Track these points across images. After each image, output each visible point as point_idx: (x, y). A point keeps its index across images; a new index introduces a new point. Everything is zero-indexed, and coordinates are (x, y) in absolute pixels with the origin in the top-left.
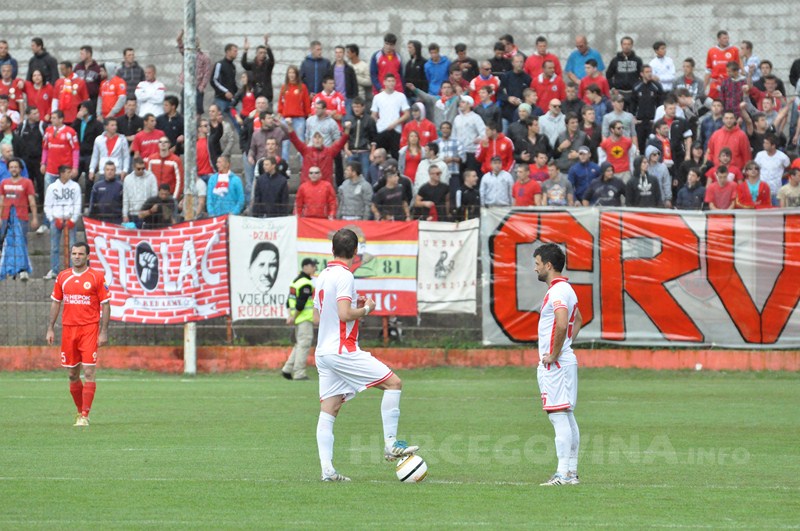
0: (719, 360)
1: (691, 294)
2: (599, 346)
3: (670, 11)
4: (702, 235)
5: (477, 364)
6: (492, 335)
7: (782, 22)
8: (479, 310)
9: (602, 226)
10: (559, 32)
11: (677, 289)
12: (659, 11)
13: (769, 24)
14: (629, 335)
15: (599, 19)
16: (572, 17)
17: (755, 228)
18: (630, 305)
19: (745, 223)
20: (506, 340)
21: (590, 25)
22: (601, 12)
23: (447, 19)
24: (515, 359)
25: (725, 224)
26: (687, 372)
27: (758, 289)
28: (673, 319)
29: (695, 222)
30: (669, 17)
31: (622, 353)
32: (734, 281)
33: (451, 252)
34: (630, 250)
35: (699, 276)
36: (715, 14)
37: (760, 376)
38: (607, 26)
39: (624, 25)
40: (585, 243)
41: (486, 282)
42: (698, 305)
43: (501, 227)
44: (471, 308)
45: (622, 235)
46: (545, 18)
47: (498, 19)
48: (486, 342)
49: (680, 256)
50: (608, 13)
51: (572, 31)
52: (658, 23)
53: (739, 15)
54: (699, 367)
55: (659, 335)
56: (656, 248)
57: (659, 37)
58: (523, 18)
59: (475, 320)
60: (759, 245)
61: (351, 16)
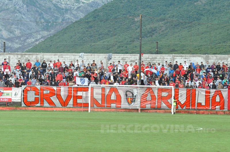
0: (58, 109)
1: (54, 99)
2: (40, 107)
3: (52, 56)
4: (56, 90)
5: (21, 109)
6: (23, 105)
7: (69, 58)
8: (21, 101)
9: (40, 88)
10: (35, 59)
11: (52, 98)
12: (50, 56)
13: (67, 59)
14: (44, 105)
15: (41, 57)
16: (37, 57)
17: (64, 89)
18: (45, 100)
19: (62, 88)
20: (25, 106)
21: (39, 58)
22: (41, 56)
23: (17, 57)
24: (27, 108)
25: (59, 88)
26: (53, 111)
27: (64, 98)
28: (51, 103)
29: (55, 88)
30: (52, 57)
31: (43, 108)
32: (61, 97)
33: (17, 92)
34: (45, 92)
35: (55, 96)
36: (58, 57)
37: (64, 111)
38: (42, 58)
39: (45, 58)
40: (38, 91)
41: (22, 97)
42: (55, 101)
43: (25, 88)
44: (20, 101)
45: (44, 90)
46: (33, 57)
47: (25, 57)
48: (22, 106)
49: (52, 93)
50: (42, 56)
51: (37, 59)
52: (50, 58)
53: (62, 57)
54: (55, 110)
55: (49, 105)
56: (49, 92)
57: (50, 60)
58: (29, 57)
59: (21, 103)
60: (64, 92)
61: (2, 56)
